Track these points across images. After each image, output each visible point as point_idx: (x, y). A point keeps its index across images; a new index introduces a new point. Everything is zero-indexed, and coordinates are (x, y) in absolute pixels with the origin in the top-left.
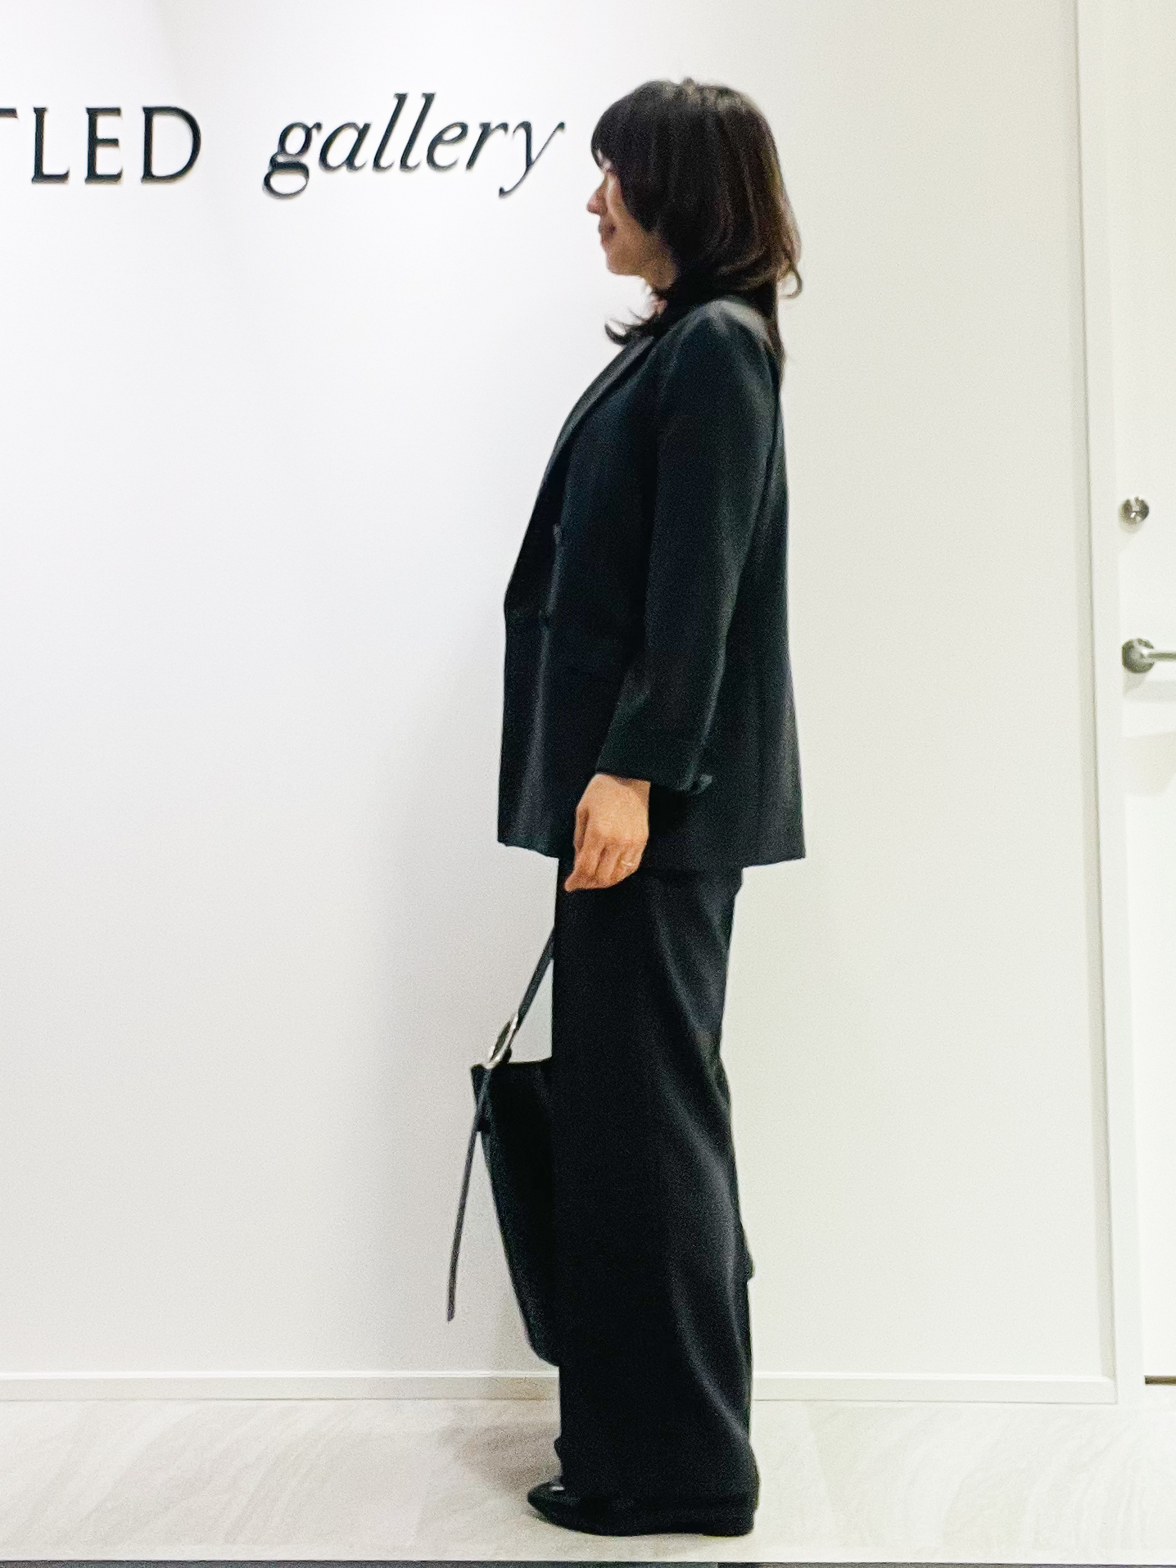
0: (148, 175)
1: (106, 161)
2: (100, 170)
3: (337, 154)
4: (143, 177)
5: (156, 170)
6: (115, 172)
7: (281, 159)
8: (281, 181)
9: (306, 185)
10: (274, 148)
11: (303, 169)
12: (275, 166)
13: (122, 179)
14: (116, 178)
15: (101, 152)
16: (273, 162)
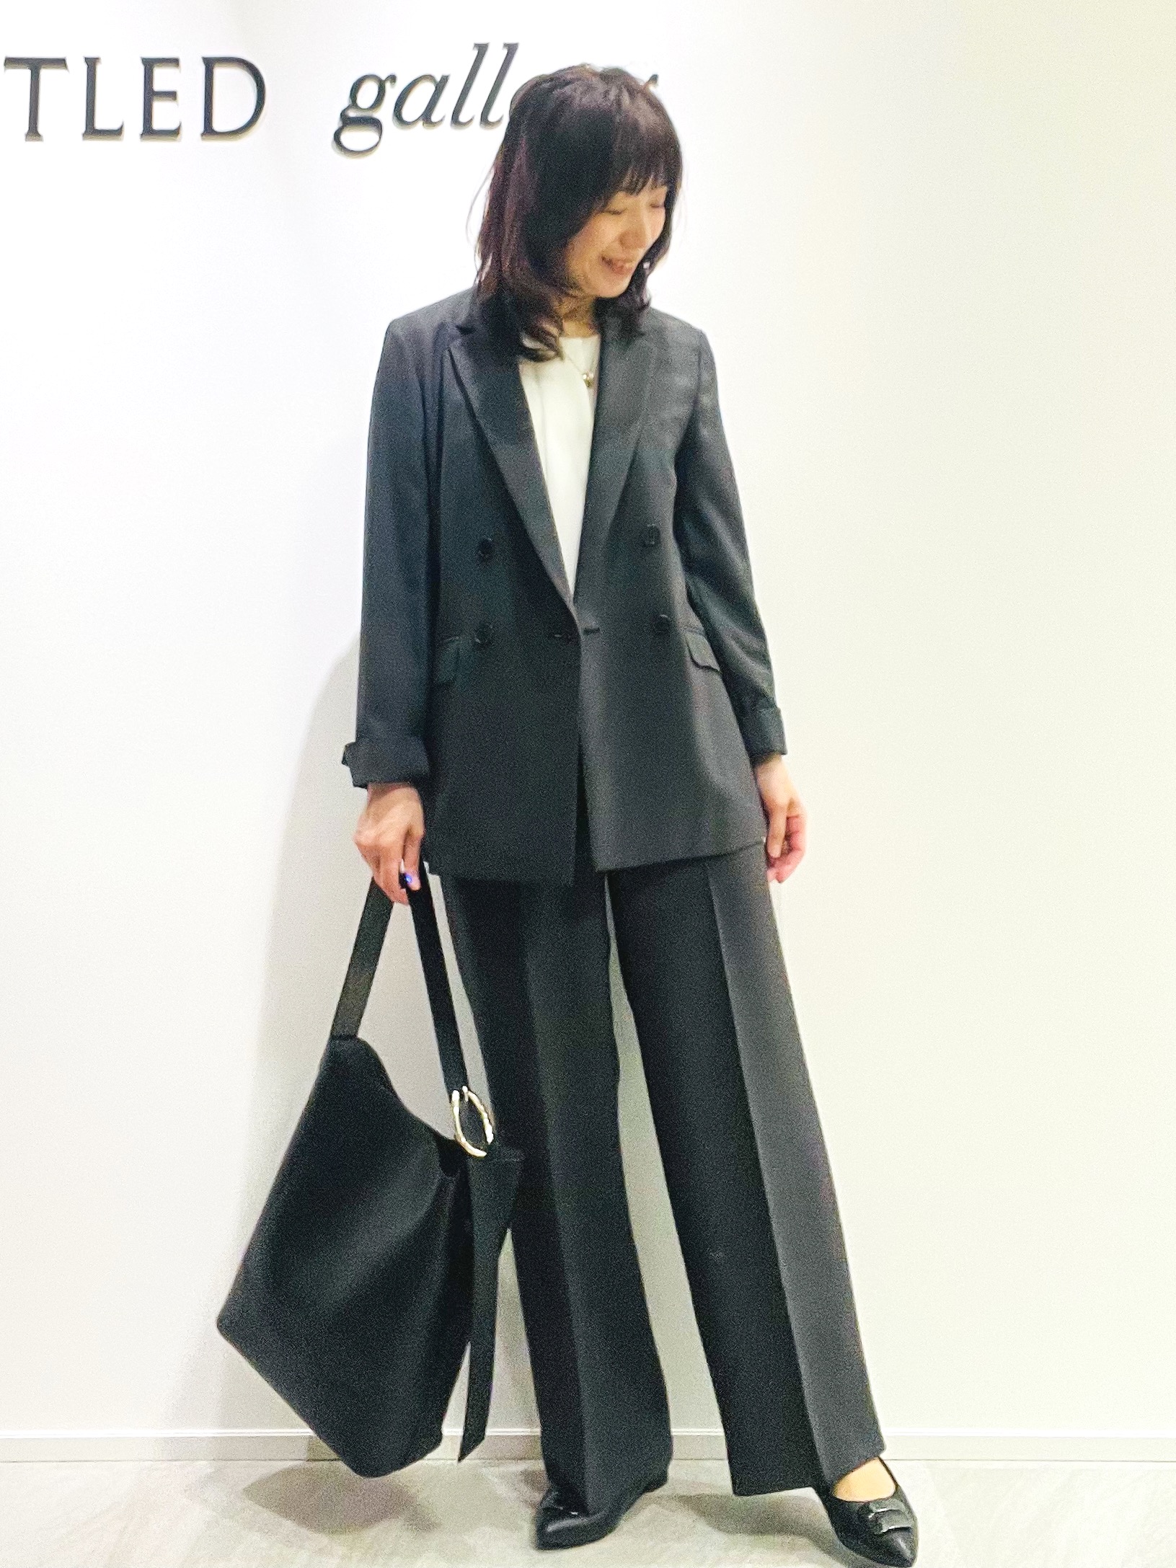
0: (209, 130)
1: (164, 115)
2: (156, 125)
3: (413, 109)
4: (203, 134)
5: (218, 125)
6: (173, 127)
7: (352, 114)
8: (354, 138)
9: (378, 143)
10: (345, 101)
11: (376, 124)
12: (346, 121)
13: (179, 136)
14: (175, 133)
15: (159, 106)
16: (344, 116)
